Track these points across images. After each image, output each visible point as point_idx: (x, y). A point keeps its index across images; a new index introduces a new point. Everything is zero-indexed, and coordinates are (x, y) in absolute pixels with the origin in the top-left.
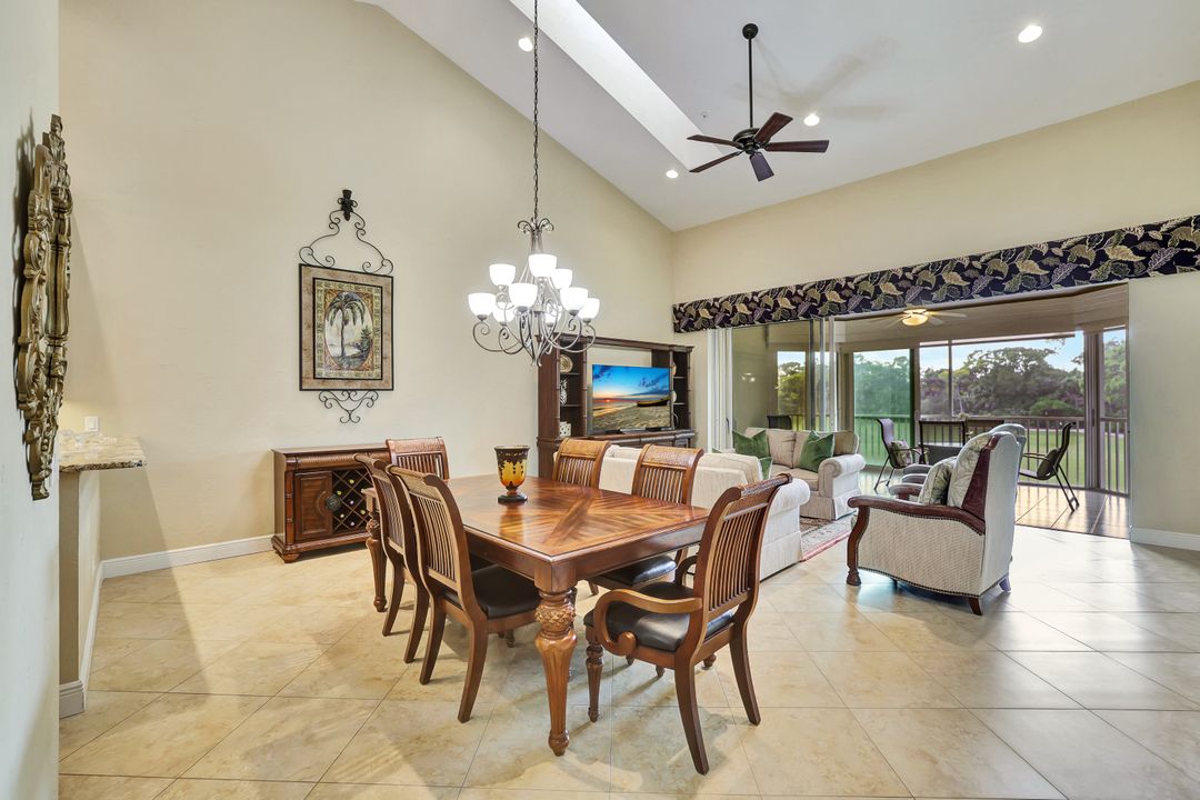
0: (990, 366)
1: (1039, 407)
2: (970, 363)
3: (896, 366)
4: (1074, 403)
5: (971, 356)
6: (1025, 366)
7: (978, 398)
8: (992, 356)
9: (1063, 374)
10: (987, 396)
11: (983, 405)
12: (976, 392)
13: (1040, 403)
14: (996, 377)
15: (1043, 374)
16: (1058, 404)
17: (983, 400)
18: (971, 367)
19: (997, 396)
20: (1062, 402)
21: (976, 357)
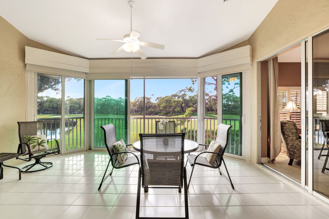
0: (140, 101)
1: (149, 111)
2: (136, 100)
3: (119, 100)
4: (155, 110)
5: (136, 98)
6: (147, 101)
7: (137, 108)
8: (140, 98)
9: (153, 104)
10: (139, 108)
11: (138, 110)
12: (137, 107)
13: (150, 110)
14: (141, 103)
15: (150, 103)
16: (153, 110)
17: (138, 109)
18: (136, 101)
19: (141, 108)
20: (153, 109)
21: (137, 98)
